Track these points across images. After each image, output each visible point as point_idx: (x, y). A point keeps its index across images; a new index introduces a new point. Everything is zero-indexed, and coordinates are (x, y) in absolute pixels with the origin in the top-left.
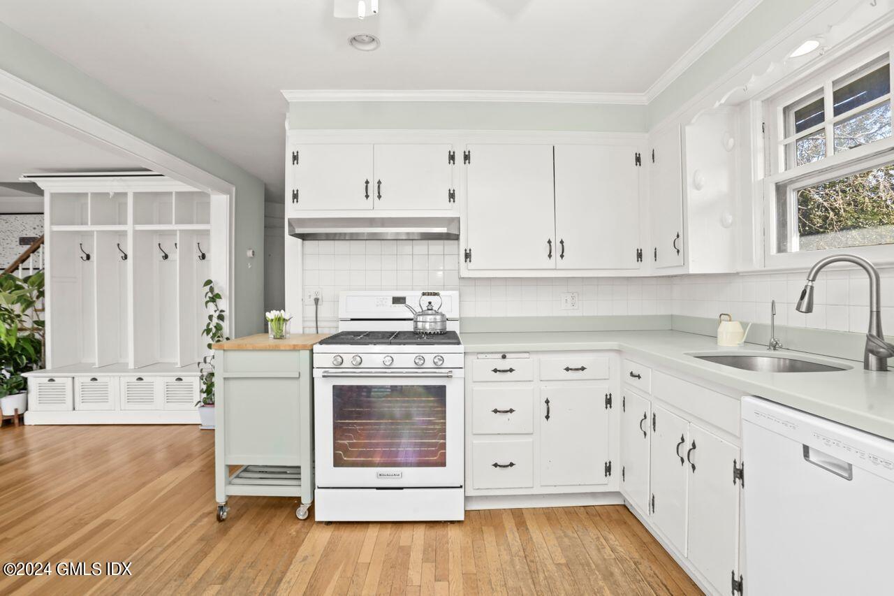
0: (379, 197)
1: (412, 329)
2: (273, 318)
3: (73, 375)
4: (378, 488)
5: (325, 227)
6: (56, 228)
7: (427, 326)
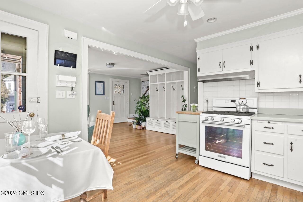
0: (224, 67)
1: (235, 111)
2: (192, 105)
3: (154, 119)
4: (218, 160)
5: (209, 78)
6: (152, 84)
7: (241, 110)
